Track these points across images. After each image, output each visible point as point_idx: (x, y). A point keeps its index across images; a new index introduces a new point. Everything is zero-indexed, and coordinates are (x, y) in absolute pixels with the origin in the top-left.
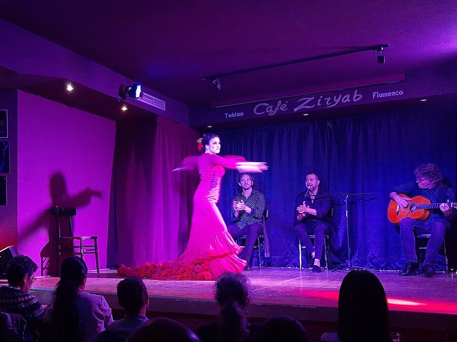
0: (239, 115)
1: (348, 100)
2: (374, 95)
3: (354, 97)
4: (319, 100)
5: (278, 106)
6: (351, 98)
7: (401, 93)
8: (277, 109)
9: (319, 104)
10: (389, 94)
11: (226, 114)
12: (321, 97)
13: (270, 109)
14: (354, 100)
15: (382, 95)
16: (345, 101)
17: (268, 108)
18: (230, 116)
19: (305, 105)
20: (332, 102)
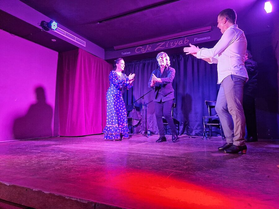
0: (128, 53)
1: (181, 43)
2: (195, 40)
3: (185, 42)
4: (167, 44)
5: (147, 48)
6: (183, 42)
7: (209, 38)
8: (146, 50)
9: (167, 46)
10: (203, 39)
11: (122, 53)
12: (168, 42)
13: (143, 49)
14: (185, 43)
15: (199, 40)
16: (180, 44)
17: (142, 49)
18: (124, 54)
19: (160, 47)
20: (174, 44)
